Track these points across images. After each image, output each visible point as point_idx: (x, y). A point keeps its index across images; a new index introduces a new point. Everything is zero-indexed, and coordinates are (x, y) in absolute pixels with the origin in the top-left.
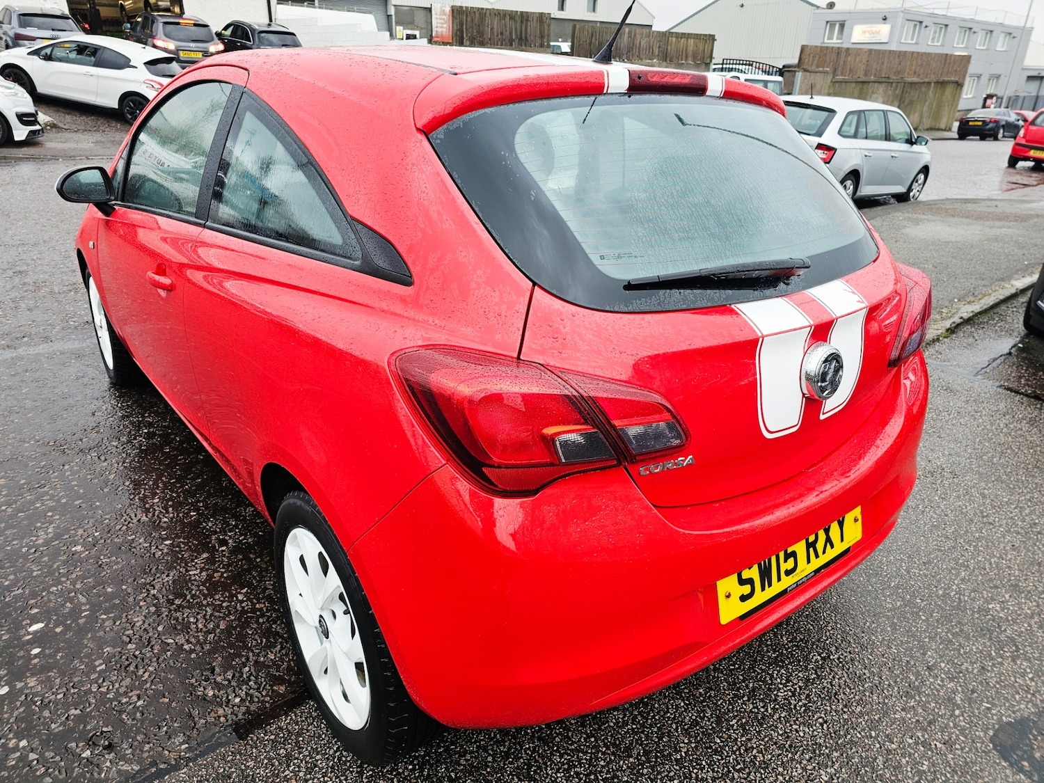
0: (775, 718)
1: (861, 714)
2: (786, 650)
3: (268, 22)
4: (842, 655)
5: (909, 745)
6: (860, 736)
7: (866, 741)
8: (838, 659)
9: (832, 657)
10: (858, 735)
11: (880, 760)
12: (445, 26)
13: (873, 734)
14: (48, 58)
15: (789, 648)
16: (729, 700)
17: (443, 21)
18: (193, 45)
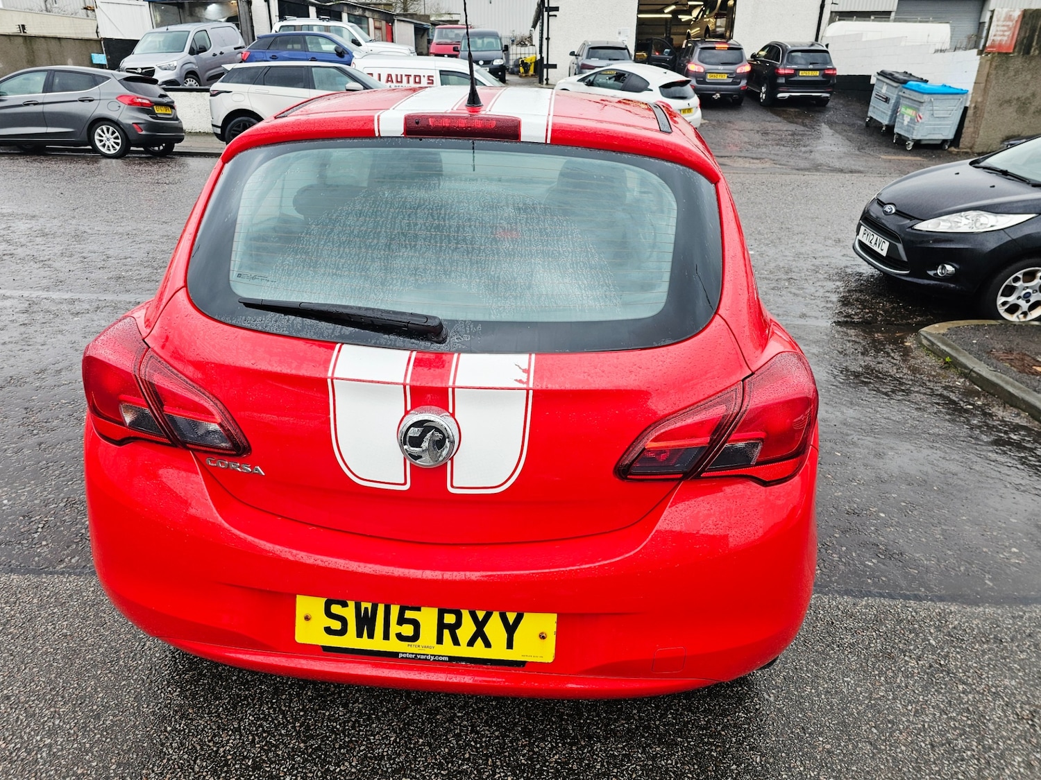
3: (813, 39)
12: (1007, 33)
14: (590, 84)
16: (429, 764)
17: (1005, 28)
18: (721, 67)
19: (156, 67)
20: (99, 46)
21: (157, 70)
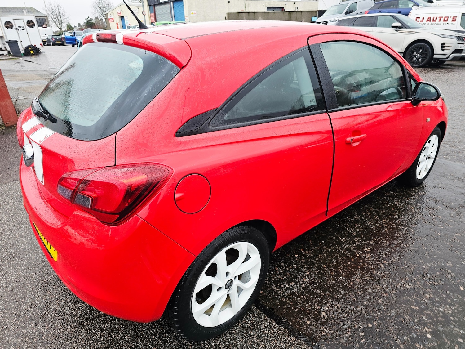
0: (62, 300)
1: (48, 331)
2: (95, 312)
4: (83, 335)
5: (24, 346)
6: (39, 327)
7: (35, 329)
8: (81, 332)
9: (84, 330)
10: (40, 327)
11: (25, 331)
13: (37, 333)
15: (96, 313)
19: (328, 21)
20: (316, 13)
21: (329, 22)
